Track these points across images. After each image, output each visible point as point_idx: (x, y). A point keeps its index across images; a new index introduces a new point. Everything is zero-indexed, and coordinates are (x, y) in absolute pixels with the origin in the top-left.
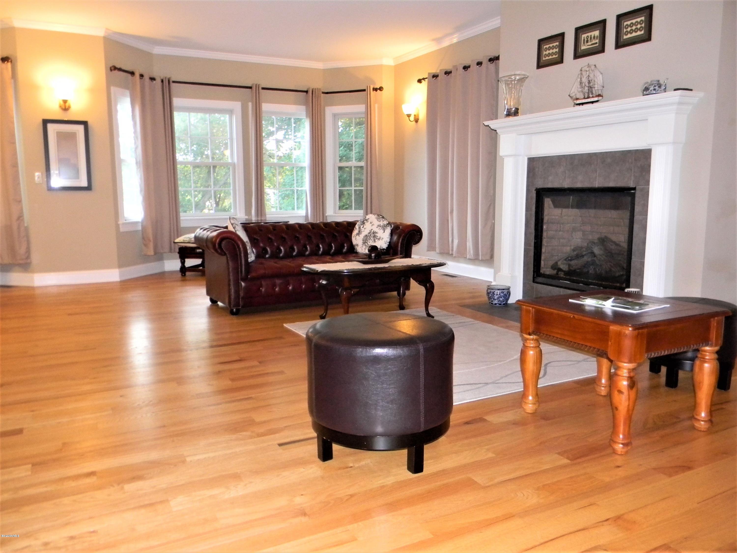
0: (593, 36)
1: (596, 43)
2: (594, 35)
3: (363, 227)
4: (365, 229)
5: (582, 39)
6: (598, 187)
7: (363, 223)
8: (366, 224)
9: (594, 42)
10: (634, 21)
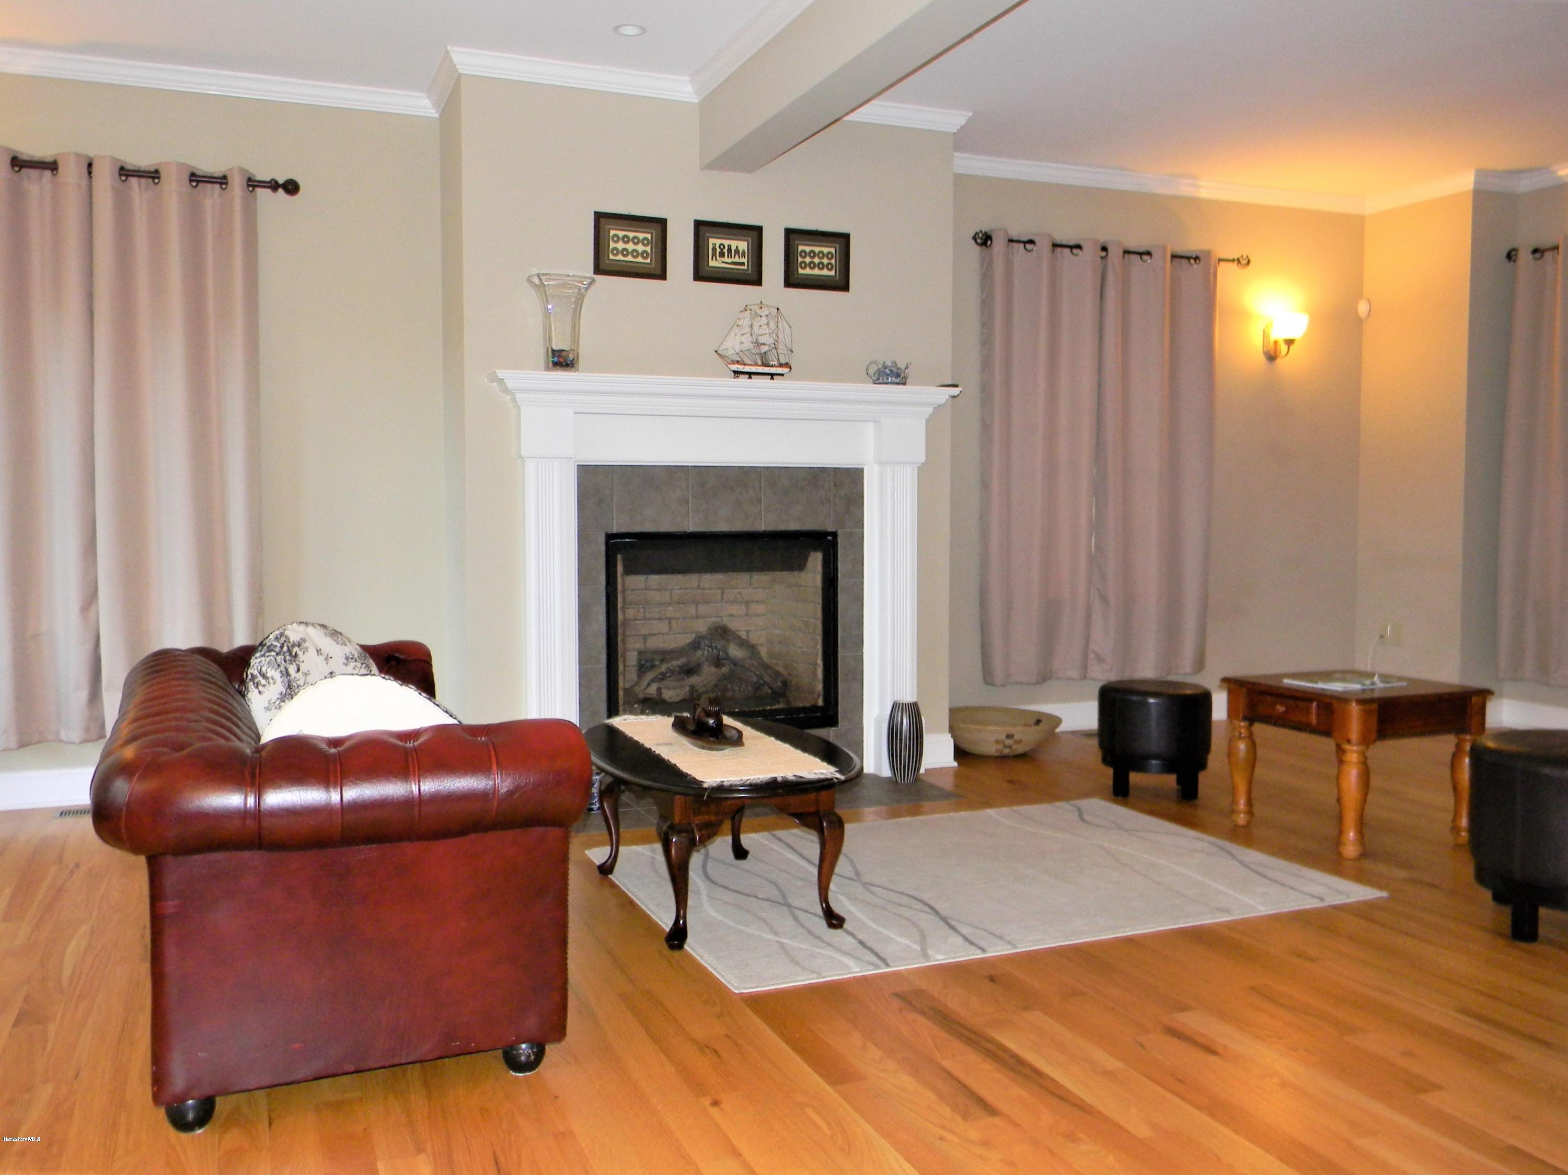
0: (733, 249)
1: (743, 264)
2: (737, 247)
3: (298, 670)
4: (306, 674)
5: (711, 247)
6: (764, 531)
7: (290, 654)
8: (301, 656)
9: (737, 260)
10: (817, 249)
